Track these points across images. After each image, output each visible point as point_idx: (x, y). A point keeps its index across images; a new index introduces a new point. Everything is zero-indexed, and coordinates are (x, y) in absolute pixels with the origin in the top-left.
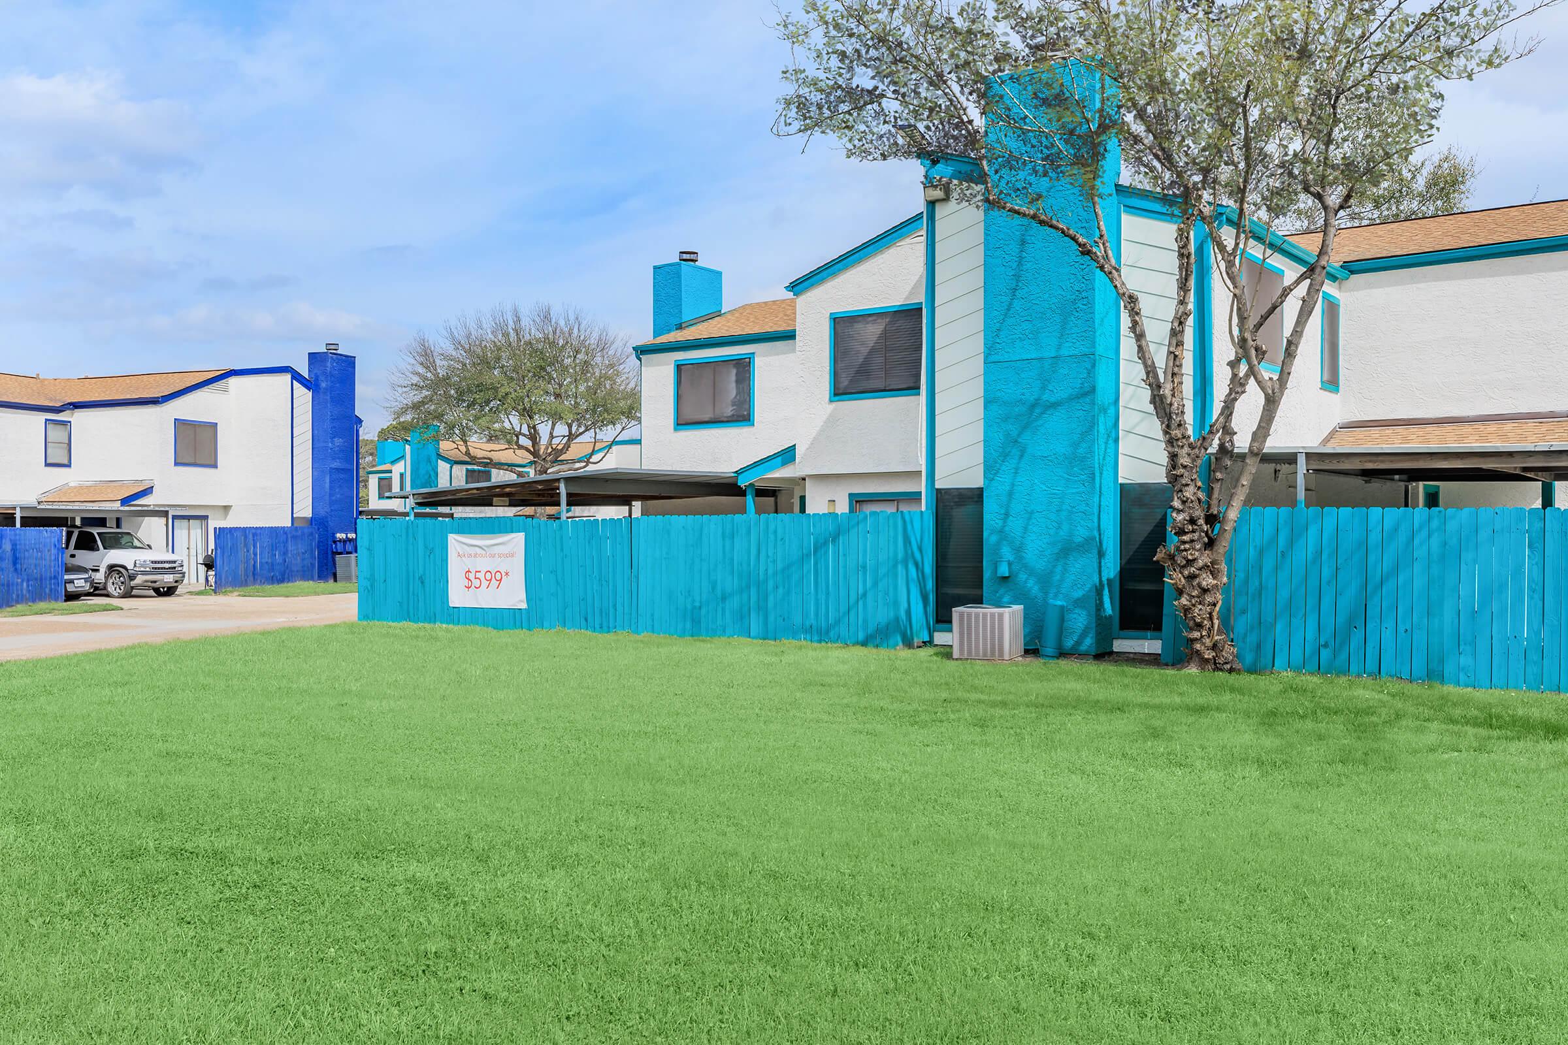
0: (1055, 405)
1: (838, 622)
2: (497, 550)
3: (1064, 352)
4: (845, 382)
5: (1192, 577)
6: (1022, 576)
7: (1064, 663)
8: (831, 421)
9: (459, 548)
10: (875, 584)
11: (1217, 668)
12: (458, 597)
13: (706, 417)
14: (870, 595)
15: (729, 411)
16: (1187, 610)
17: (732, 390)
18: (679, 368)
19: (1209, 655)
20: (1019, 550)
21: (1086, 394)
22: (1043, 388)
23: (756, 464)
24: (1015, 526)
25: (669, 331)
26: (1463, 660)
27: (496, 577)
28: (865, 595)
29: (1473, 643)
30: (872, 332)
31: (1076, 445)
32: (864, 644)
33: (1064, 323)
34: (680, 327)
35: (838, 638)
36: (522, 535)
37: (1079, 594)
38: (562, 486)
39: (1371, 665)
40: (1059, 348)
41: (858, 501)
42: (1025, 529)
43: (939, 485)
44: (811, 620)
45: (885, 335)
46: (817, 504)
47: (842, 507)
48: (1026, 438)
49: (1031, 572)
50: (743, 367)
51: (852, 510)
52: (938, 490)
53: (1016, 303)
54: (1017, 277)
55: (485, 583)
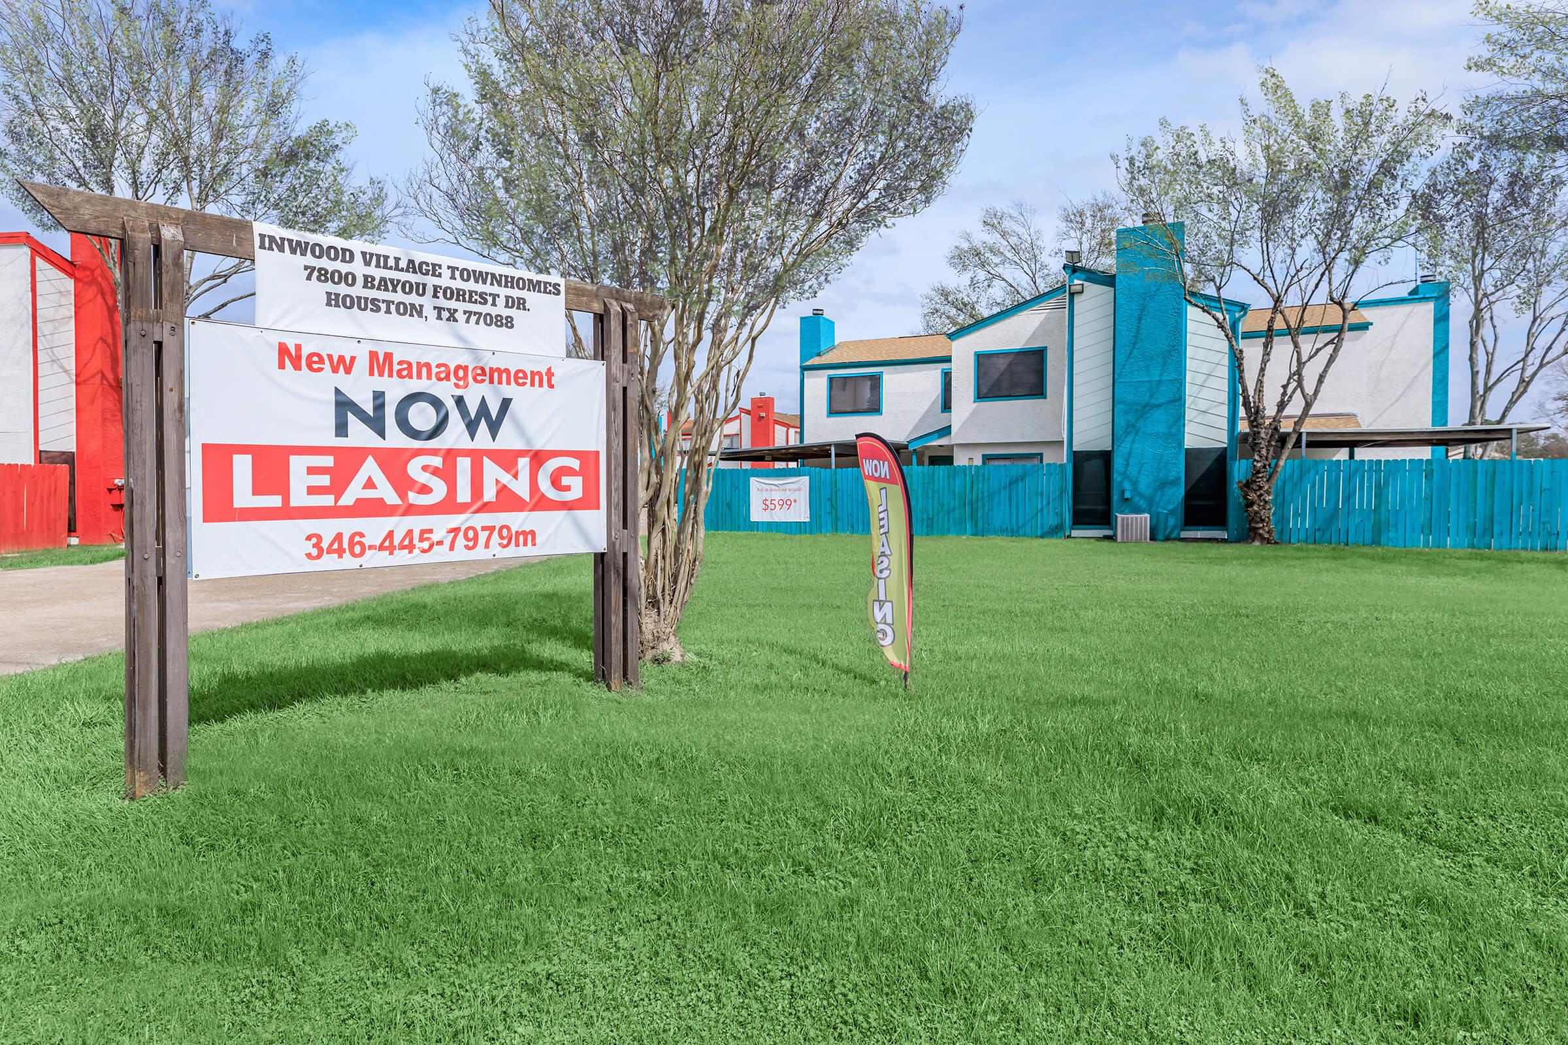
0: (1158, 406)
1: (1024, 525)
2: (787, 487)
3: (1164, 378)
4: (984, 390)
5: (1261, 495)
6: (1137, 499)
7: (1169, 544)
8: (975, 413)
9: (758, 485)
10: (1048, 504)
11: (1269, 542)
12: (757, 514)
13: (850, 409)
14: (1045, 510)
15: (866, 406)
16: (1256, 513)
17: (867, 393)
18: (831, 379)
19: (1266, 536)
20: (1135, 484)
21: (1176, 400)
22: (1151, 397)
23: (921, 437)
24: (1133, 471)
25: (812, 357)
26: (1391, 535)
27: (787, 503)
28: (1042, 509)
29: (1396, 525)
30: (1002, 364)
31: (1171, 427)
32: (1042, 537)
33: (1164, 364)
34: (819, 355)
35: (1025, 535)
36: (807, 478)
37: (1171, 507)
38: (833, 449)
39: (1343, 538)
40: (1161, 375)
41: (987, 458)
42: (1139, 472)
43: (1074, 449)
44: (1007, 524)
45: (1010, 365)
46: (960, 459)
47: (978, 461)
48: (1140, 424)
49: (1142, 496)
50: (876, 381)
51: (984, 463)
52: (1075, 452)
53: (1135, 352)
54: (1136, 337)
55: (778, 507)
